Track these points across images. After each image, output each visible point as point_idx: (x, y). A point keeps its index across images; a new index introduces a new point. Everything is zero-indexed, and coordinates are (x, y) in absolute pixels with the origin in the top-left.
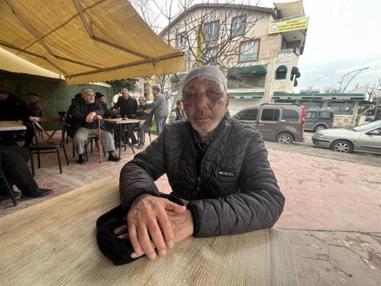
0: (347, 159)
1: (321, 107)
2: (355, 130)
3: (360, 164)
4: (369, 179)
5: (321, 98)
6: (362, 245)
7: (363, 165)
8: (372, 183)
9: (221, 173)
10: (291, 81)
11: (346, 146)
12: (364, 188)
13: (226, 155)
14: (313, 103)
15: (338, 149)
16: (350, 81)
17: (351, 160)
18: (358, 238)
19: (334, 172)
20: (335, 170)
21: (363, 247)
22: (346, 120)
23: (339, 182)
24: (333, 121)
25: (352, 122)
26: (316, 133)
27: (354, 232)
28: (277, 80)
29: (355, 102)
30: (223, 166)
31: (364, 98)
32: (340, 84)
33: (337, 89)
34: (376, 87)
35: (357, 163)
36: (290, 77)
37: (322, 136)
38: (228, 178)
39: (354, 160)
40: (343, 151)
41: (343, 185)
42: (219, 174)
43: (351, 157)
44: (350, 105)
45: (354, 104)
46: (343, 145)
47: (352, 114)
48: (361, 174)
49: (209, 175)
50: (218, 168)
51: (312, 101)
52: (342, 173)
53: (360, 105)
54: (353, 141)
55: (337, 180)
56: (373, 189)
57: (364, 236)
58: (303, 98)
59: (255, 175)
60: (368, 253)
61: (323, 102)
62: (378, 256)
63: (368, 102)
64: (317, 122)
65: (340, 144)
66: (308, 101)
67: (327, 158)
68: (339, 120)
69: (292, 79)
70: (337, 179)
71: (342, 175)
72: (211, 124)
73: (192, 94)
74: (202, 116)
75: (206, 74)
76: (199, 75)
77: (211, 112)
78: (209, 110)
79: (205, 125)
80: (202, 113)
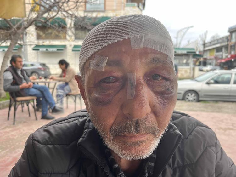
2: (197, 81)
15: (189, 100)
22: (186, 71)
25: (190, 73)
31: (195, 52)
43: (200, 106)
44: (186, 57)
45: (189, 57)
47: (189, 66)
53: (193, 58)
63: (198, 55)
65: (190, 95)
72: (150, 143)
73: (113, 77)
74: (137, 131)
75: (147, 37)
76: (132, 37)
77: (155, 120)
78: (152, 118)
79: (139, 148)
80: (137, 124)
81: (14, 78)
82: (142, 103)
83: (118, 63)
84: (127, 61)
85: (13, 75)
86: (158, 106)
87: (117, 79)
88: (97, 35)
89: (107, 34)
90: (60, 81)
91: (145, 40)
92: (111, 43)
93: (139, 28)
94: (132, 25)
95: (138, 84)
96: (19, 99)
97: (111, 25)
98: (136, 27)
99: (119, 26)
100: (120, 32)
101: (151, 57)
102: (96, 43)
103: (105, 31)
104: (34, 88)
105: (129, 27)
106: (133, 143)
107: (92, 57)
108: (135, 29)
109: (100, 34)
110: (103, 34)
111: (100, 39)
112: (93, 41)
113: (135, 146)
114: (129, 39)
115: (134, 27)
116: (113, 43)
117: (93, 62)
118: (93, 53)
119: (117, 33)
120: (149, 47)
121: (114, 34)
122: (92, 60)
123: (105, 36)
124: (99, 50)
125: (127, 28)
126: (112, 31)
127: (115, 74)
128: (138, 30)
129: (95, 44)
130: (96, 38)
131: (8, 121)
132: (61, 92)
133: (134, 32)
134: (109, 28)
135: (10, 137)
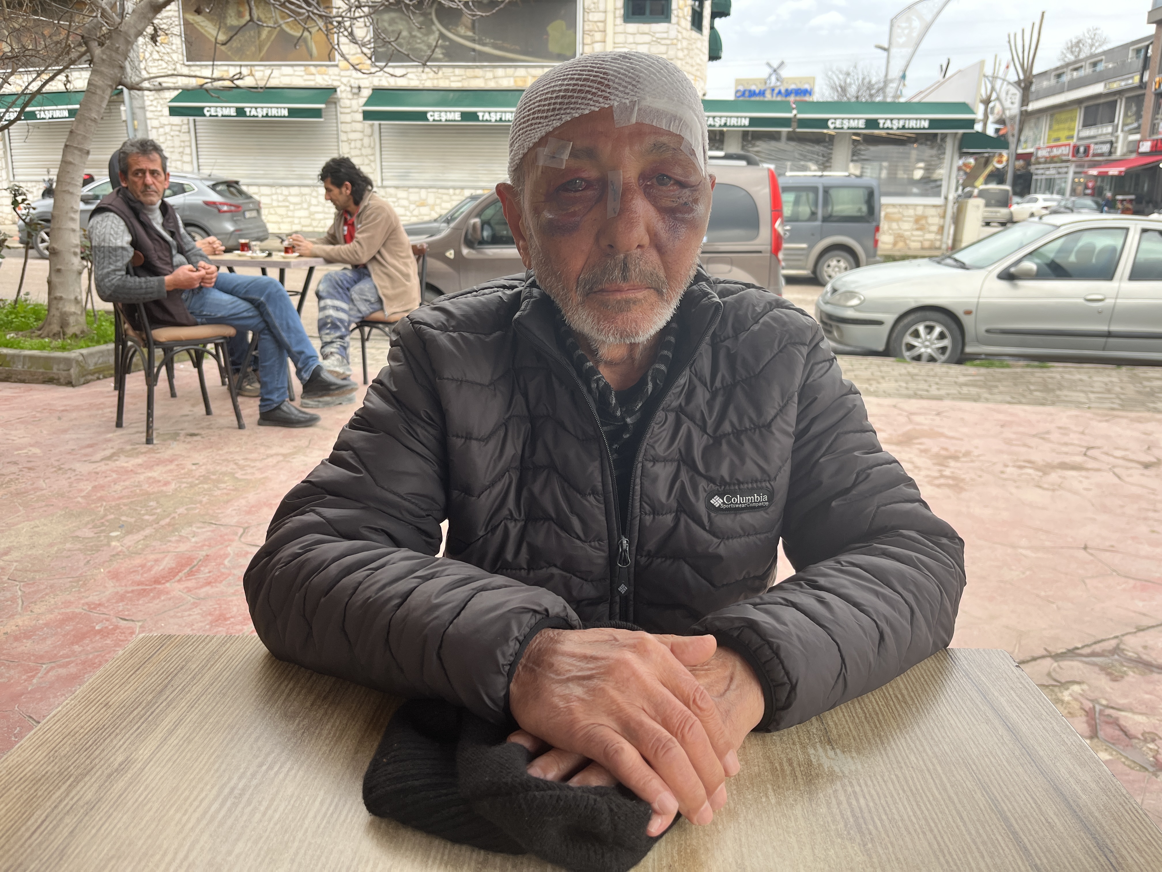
0: (954, 391)
1: (825, 164)
2: (963, 266)
3: (996, 402)
4: (1037, 457)
5: (823, 123)
6: (1066, 696)
7: (1006, 406)
8: (1046, 469)
9: (717, 501)
10: (695, 34)
11: (942, 336)
12: (1032, 495)
13: (727, 427)
14: (792, 146)
15: (915, 353)
16: (918, 45)
17: (965, 390)
18: (1049, 674)
19: (925, 451)
20: (928, 443)
21: (1068, 703)
22: (920, 222)
23: (949, 486)
24: (877, 229)
25: (942, 228)
26: (829, 287)
27: (1034, 659)
28: (632, 27)
29: (944, 137)
30: (724, 471)
31: (971, 123)
32: (885, 54)
33: (876, 77)
34: (1001, 74)
35: (987, 400)
36: (688, 12)
37: (855, 302)
38: (747, 517)
39: (974, 390)
40: (932, 359)
41: (964, 495)
42: (711, 507)
43: (962, 379)
44: (928, 152)
45: (941, 149)
46: (930, 329)
47: (938, 194)
48: (1008, 442)
49: (668, 519)
50: (703, 484)
51: (792, 137)
52: (952, 449)
53: (962, 154)
54: (959, 312)
55: (942, 481)
56: (1054, 490)
57: (1065, 664)
58: (753, 121)
59: (854, 485)
60: (1084, 719)
61: (831, 138)
62: (1109, 716)
63: (982, 139)
64: (822, 238)
65: (921, 329)
66: (774, 137)
67: (887, 394)
68: (897, 221)
69: (697, 22)
70: (942, 476)
71: (955, 458)
72: (652, 309)
73: (582, 179)
74: (625, 278)
75: (644, 103)
76: (616, 104)
77: (659, 262)
78: (653, 256)
79: (629, 314)
80: (625, 264)
81: (134, 243)
82: (631, 224)
83: (591, 154)
84: (606, 149)
85: (131, 230)
86: (664, 235)
87: (589, 184)
88: (551, 98)
89: (570, 97)
90: (329, 261)
91: (639, 109)
92: (577, 115)
93: (630, 87)
94: (617, 80)
95: (626, 191)
96: (164, 334)
97: (577, 79)
98: (624, 84)
99: (592, 81)
100: (594, 94)
101: (649, 141)
102: (550, 114)
103: (566, 90)
104: (222, 287)
105: (611, 83)
106: (619, 302)
107: (542, 141)
108: (621, 89)
109: (557, 97)
110: (563, 97)
111: (558, 106)
112: (543, 111)
113: (621, 310)
114: (611, 107)
115: (620, 84)
116: (582, 116)
117: (544, 152)
118: (543, 134)
119: (590, 96)
120: (647, 121)
121: (583, 98)
122: (541, 149)
123: (566, 101)
124: (555, 129)
125: (607, 85)
126: (580, 91)
127: (584, 175)
128: (627, 91)
129: (546, 117)
130: (549, 104)
131: (120, 431)
132: (337, 309)
133: (620, 95)
134: (575, 85)
135: (146, 486)
